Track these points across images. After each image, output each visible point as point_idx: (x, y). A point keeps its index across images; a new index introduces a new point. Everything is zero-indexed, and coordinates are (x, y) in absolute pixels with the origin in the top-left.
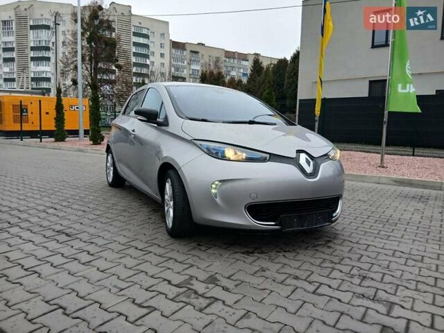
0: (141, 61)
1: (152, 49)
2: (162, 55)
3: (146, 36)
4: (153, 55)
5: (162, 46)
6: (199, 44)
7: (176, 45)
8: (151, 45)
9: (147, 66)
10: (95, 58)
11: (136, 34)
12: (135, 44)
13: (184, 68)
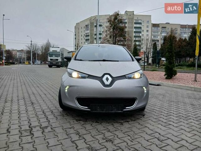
0: (137, 35)
1: (142, 29)
2: (147, 31)
3: (140, 23)
4: (143, 32)
5: (147, 27)
6: (167, 23)
7: (155, 25)
8: (142, 27)
9: (140, 37)
10: (115, 36)
11: (135, 23)
12: (135, 28)
13: (159, 35)
